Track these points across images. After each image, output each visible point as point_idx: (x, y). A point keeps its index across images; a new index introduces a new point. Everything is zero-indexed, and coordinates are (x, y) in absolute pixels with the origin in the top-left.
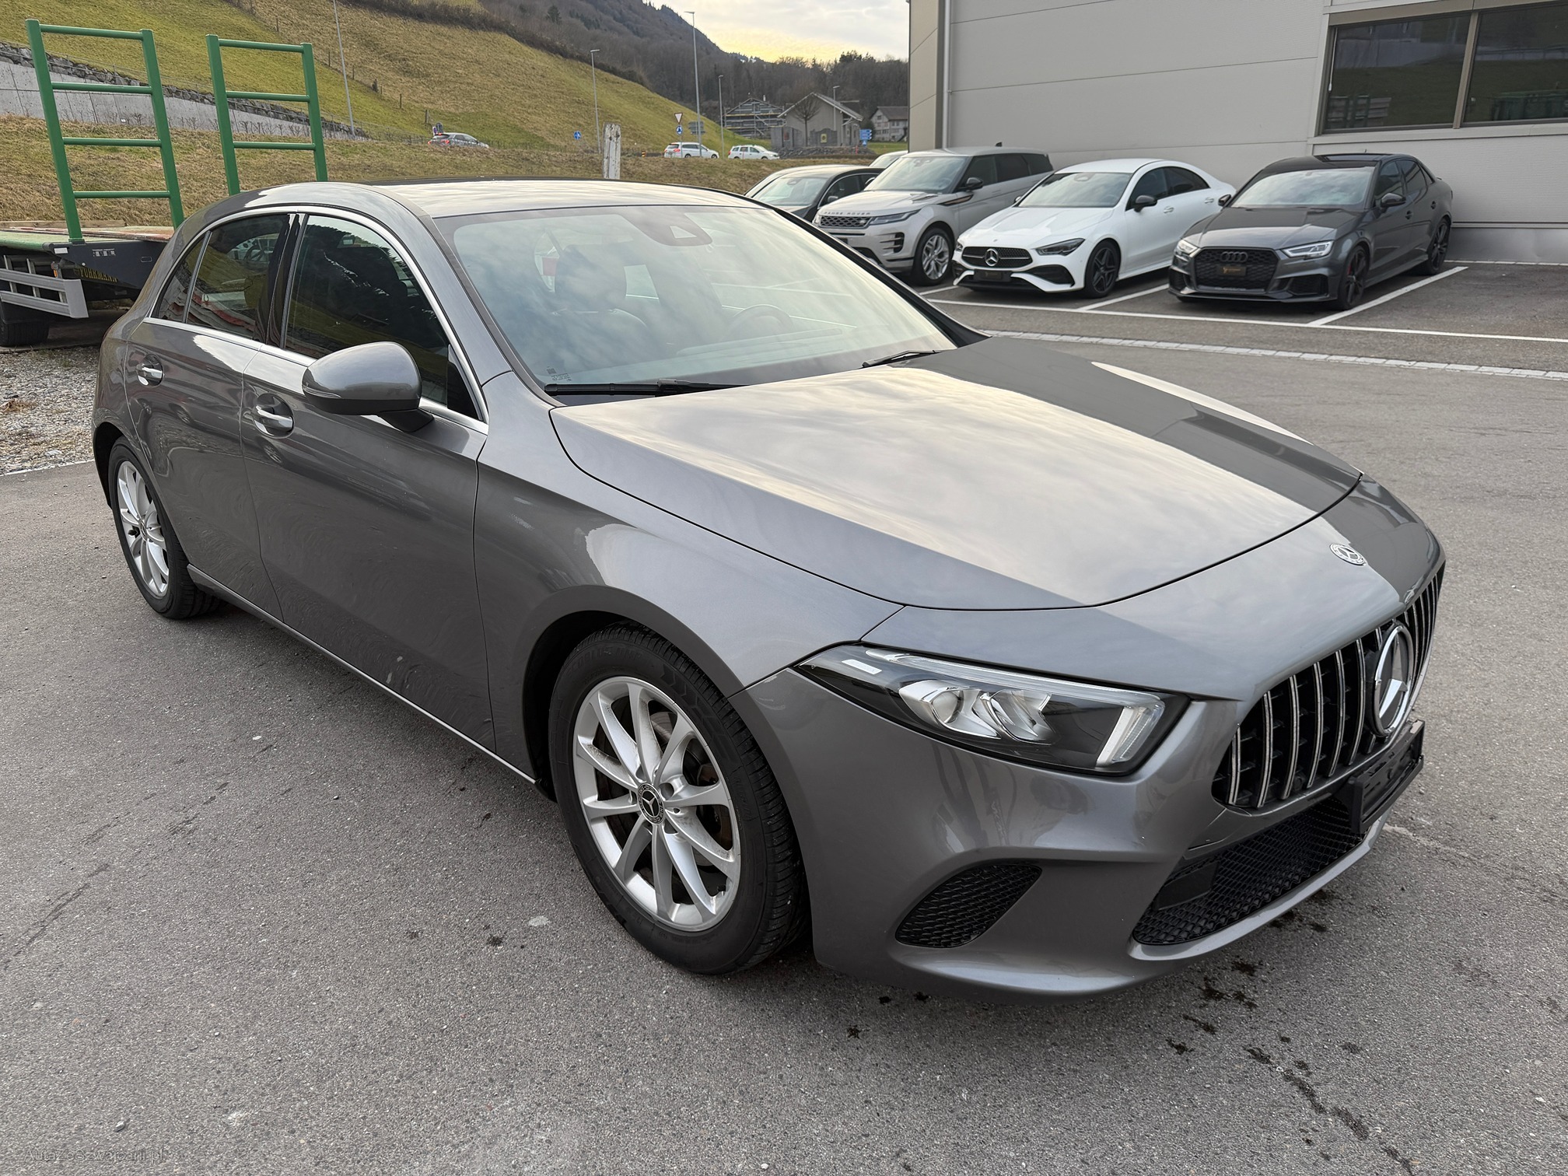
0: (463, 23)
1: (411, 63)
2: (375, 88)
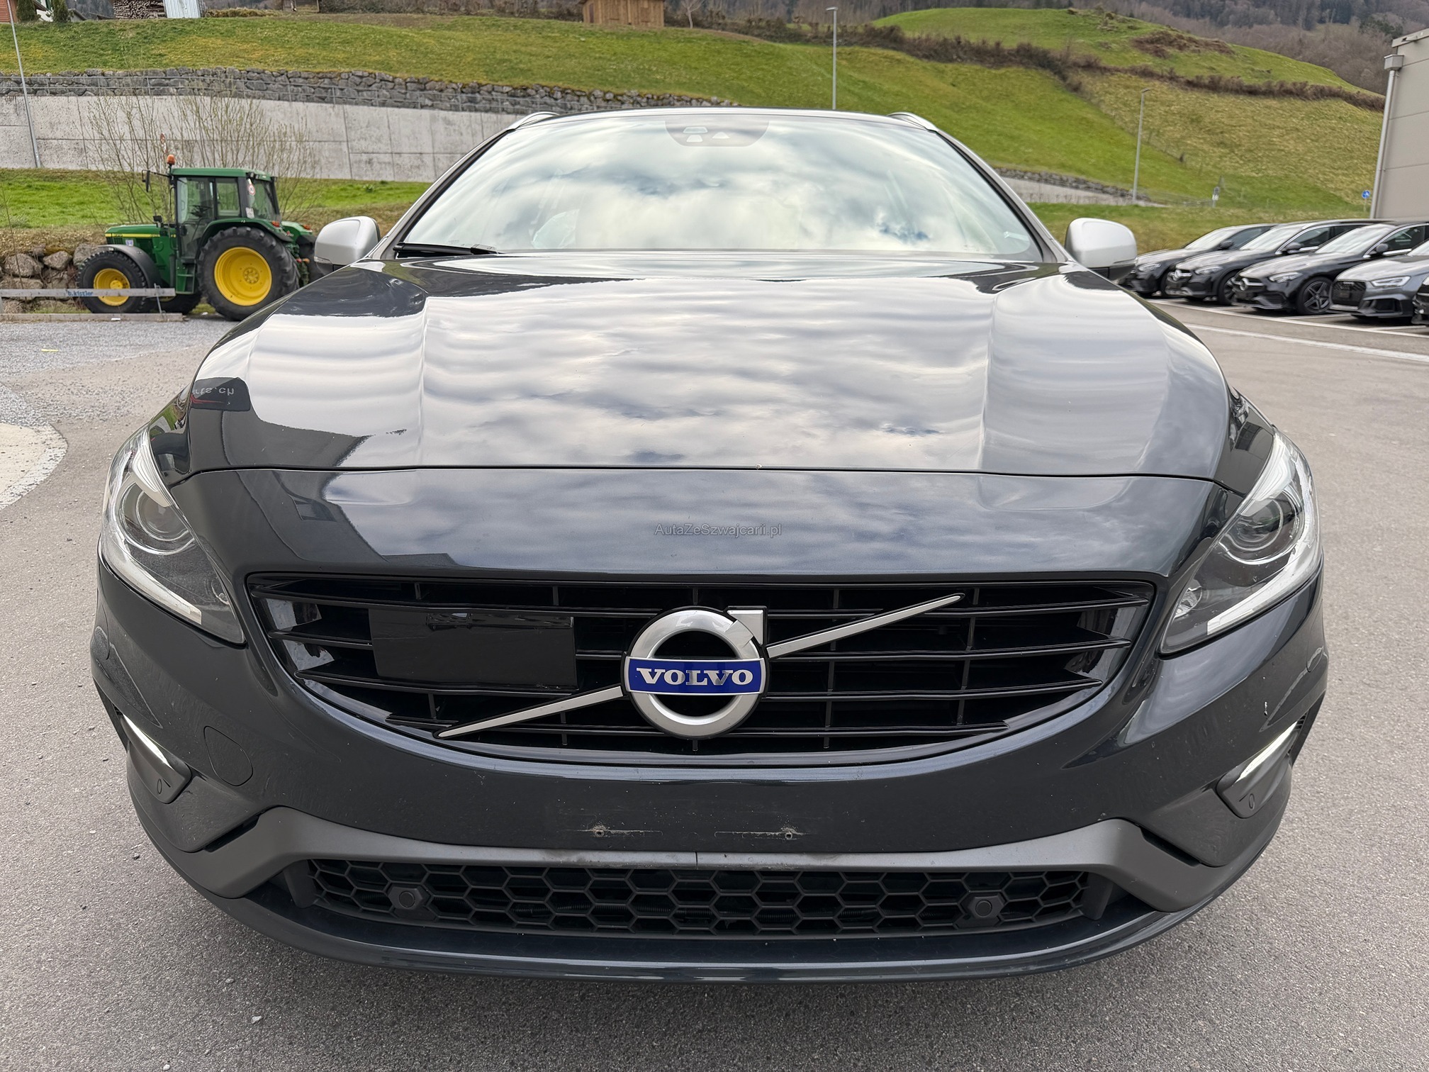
0: (1298, 95)
1: (1227, 135)
2: (1181, 159)
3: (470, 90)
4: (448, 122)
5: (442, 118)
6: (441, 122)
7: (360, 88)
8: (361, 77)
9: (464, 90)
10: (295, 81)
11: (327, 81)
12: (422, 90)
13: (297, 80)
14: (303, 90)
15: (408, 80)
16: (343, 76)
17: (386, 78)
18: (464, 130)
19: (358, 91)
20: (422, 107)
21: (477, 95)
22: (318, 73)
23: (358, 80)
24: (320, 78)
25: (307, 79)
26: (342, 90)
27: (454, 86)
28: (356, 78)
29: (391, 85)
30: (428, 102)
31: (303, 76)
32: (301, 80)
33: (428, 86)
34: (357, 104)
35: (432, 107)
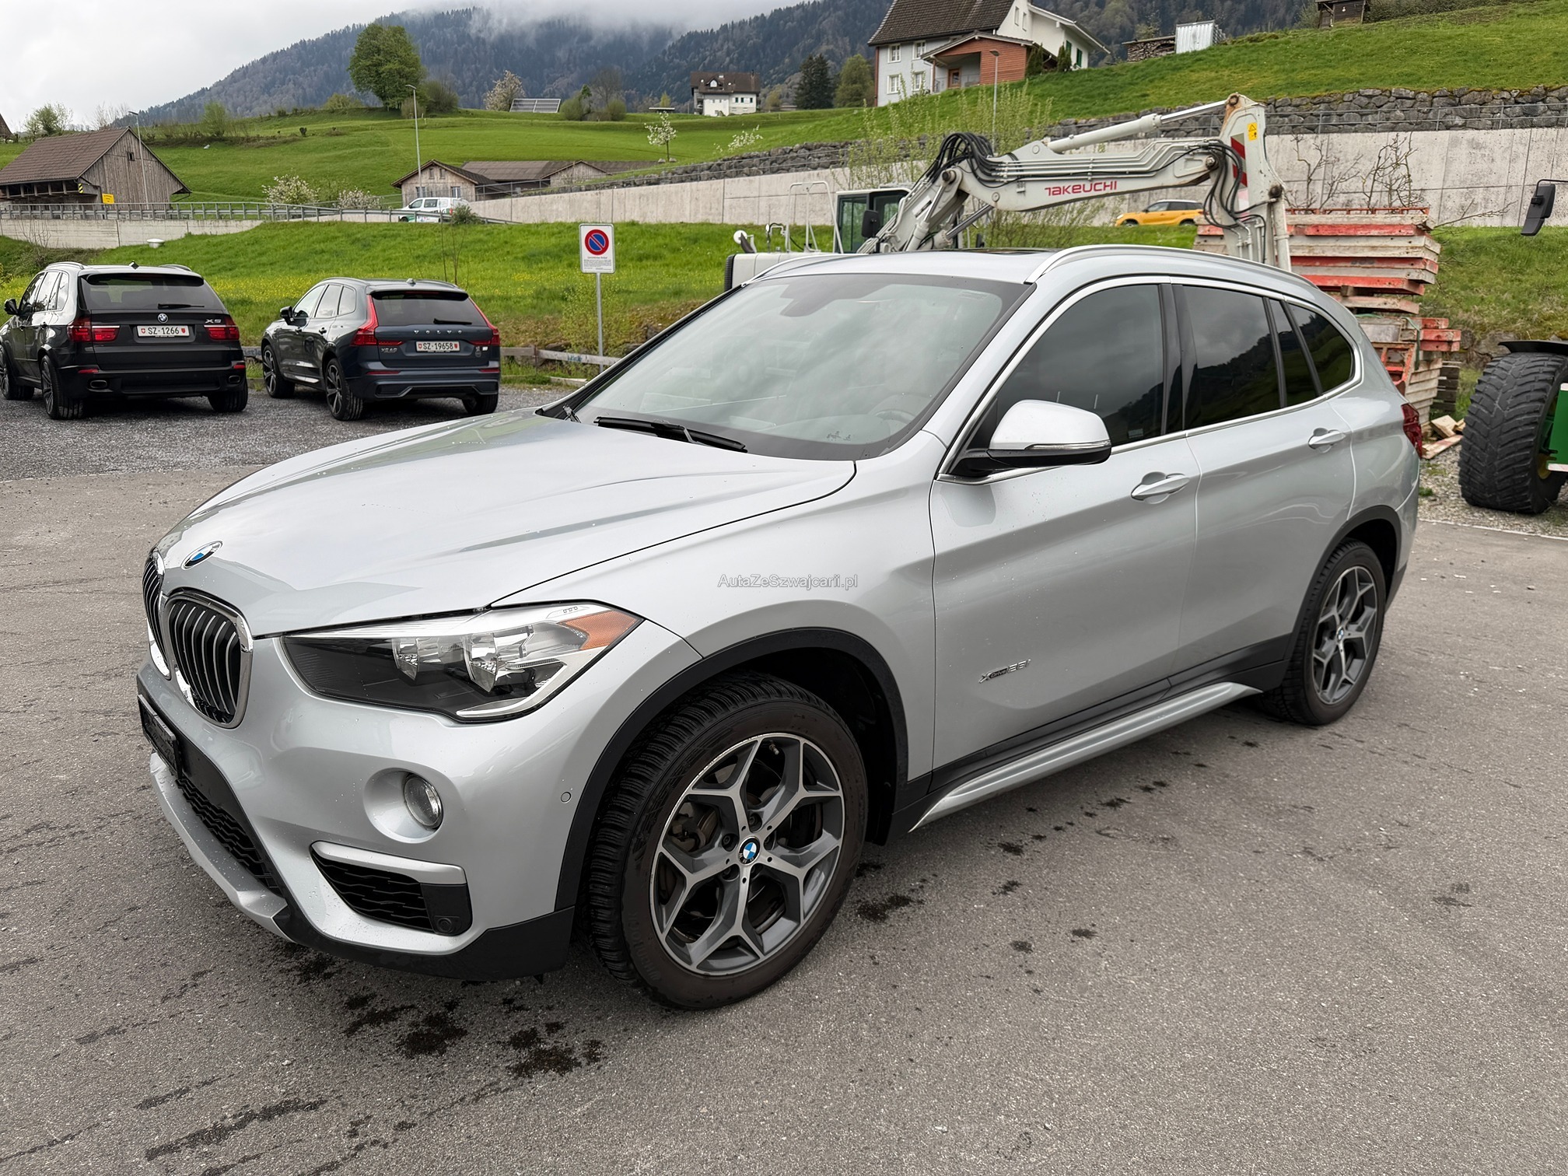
3: (1530, 98)
4: (1476, 145)
5: (1468, 141)
6: (1464, 145)
7: (1365, 111)
8: (1370, 97)
9: (1520, 100)
10: (1282, 110)
11: (1322, 106)
12: (1453, 105)
13: (1285, 108)
14: (1291, 120)
15: (1437, 93)
16: (1345, 99)
17: (1404, 95)
18: (1497, 156)
19: (1362, 115)
20: (1448, 128)
21: (1541, 103)
22: (1315, 98)
23: (1365, 100)
24: (1315, 104)
25: (1297, 106)
26: (1341, 115)
27: (1506, 95)
28: (1362, 98)
29: (1409, 103)
30: (1459, 121)
31: (1294, 103)
32: (1290, 109)
33: (1464, 99)
34: (1356, 131)
35: (1464, 127)
